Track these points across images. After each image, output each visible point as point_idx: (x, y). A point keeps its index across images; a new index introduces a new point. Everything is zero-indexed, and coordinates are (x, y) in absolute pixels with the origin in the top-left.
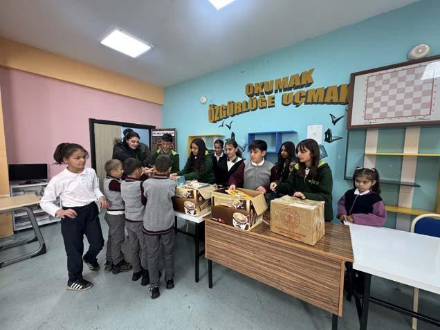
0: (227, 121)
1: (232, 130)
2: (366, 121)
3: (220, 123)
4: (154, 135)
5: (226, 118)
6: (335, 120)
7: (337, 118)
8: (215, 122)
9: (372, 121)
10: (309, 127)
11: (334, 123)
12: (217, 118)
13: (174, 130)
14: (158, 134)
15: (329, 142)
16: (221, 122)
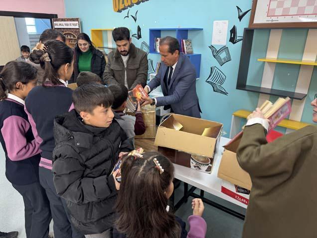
0: (132, 11)
1: (138, 23)
2: (269, 18)
3: (125, 13)
4: (56, 27)
5: (130, 6)
6: (241, 14)
7: (244, 11)
8: (119, 11)
9: (274, 18)
10: (215, 22)
11: (240, 18)
12: (122, 6)
13: (77, 20)
14: (60, 25)
15: (234, 43)
16: (126, 11)
